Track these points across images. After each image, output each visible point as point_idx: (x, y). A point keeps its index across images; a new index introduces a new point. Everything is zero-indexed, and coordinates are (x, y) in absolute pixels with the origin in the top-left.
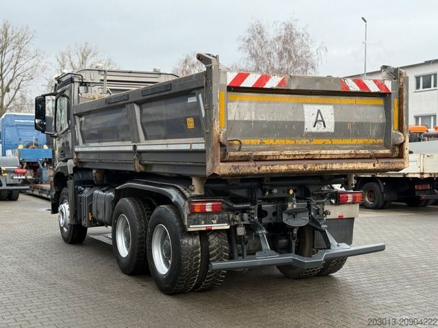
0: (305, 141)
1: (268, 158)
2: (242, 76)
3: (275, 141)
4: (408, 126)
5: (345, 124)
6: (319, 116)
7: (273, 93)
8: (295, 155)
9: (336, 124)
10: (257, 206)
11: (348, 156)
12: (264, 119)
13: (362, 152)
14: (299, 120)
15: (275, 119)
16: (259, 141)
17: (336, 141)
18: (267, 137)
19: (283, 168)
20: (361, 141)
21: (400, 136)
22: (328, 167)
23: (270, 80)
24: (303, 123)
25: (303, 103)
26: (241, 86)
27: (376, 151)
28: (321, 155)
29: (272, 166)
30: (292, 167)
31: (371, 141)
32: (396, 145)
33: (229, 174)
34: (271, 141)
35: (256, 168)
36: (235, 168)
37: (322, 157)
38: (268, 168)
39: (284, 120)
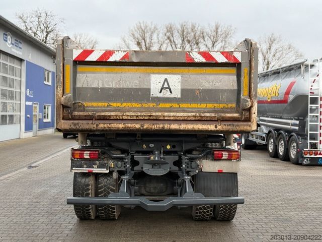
0: (151, 105)
1: (112, 118)
2: (88, 53)
3: (122, 104)
4: (256, 93)
5: (193, 91)
6: (166, 83)
7: (121, 65)
8: (137, 116)
9: (183, 91)
10: (130, 157)
11: (194, 119)
12: (111, 87)
13: (208, 115)
14: (145, 87)
15: (121, 87)
16: (106, 104)
17: (183, 105)
18: (114, 101)
19: (121, 126)
20: (210, 106)
21: (247, 101)
22: (166, 127)
23: (114, 55)
24: (148, 90)
25: (149, 74)
26: (86, 60)
27: (223, 115)
28: (164, 116)
29: (110, 124)
30: (129, 125)
31: (221, 106)
32: (244, 110)
33: (70, 129)
34: (119, 104)
35: (95, 126)
36: (75, 125)
37: (166, 118)
38: (106, 126)
39: (130, 87)
